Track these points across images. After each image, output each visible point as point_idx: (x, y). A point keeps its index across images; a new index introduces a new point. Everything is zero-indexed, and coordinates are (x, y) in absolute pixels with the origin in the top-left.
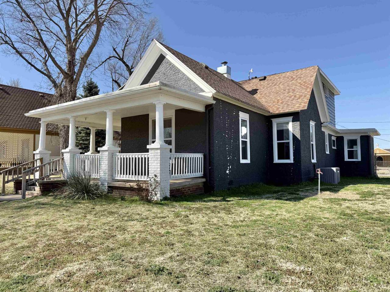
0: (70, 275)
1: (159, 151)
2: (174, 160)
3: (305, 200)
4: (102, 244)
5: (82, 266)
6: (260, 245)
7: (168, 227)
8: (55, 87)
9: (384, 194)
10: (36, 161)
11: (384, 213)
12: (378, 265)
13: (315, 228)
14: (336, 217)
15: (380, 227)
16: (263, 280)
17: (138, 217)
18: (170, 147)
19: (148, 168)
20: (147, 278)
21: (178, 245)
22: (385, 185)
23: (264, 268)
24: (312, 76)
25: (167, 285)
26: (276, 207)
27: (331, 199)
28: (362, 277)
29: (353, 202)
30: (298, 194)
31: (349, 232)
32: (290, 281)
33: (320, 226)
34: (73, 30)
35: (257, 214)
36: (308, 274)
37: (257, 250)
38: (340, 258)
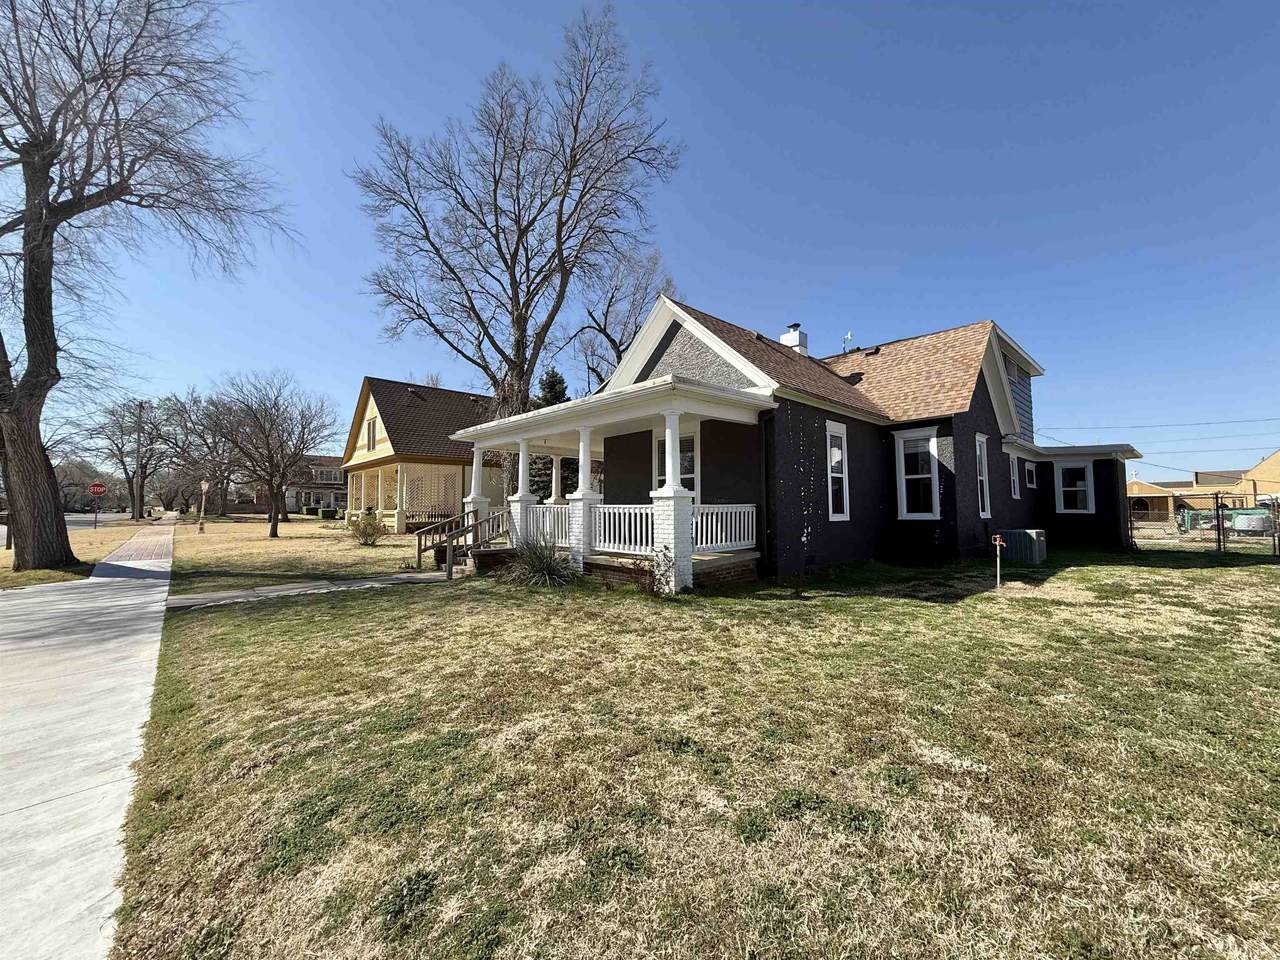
0: (530, 737)
1: (672, 502)
2: (699, 518)
3: (967, 601)
4: (579, 677)
5: (547, 722)
6: (874, 702)
7: (691, 652)
8: (495, 387)
9: (1154, 593)
10: (468, 514)
11: (1154, 639)
12: (1143, 770)
13: (992, 669)
14: (1040, 644)
15: (1146, 675)
16: (882, 783)
17: (636, 626)
18: (692, 494)
19: (653, 533)
20: (660, 757)
21: (712, 690)
22: (1157, 570)
23: (885, 757)
24: (980, 343)
25: (695, 775)
26: (904, 614)
27: (1025, 600)
28: (1107, 797)
29: (1078, 610)
30: (952, 586)
31: (1070, 682)
32: (941, 791)
33: (1001, 665)
34: (522, 287)
35: (865, 629)
36: (980, 780)
37: (867, 712)
38: (1052, 745)
